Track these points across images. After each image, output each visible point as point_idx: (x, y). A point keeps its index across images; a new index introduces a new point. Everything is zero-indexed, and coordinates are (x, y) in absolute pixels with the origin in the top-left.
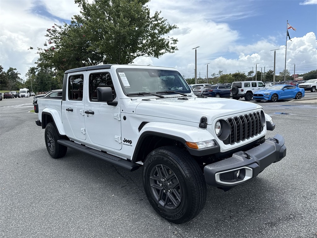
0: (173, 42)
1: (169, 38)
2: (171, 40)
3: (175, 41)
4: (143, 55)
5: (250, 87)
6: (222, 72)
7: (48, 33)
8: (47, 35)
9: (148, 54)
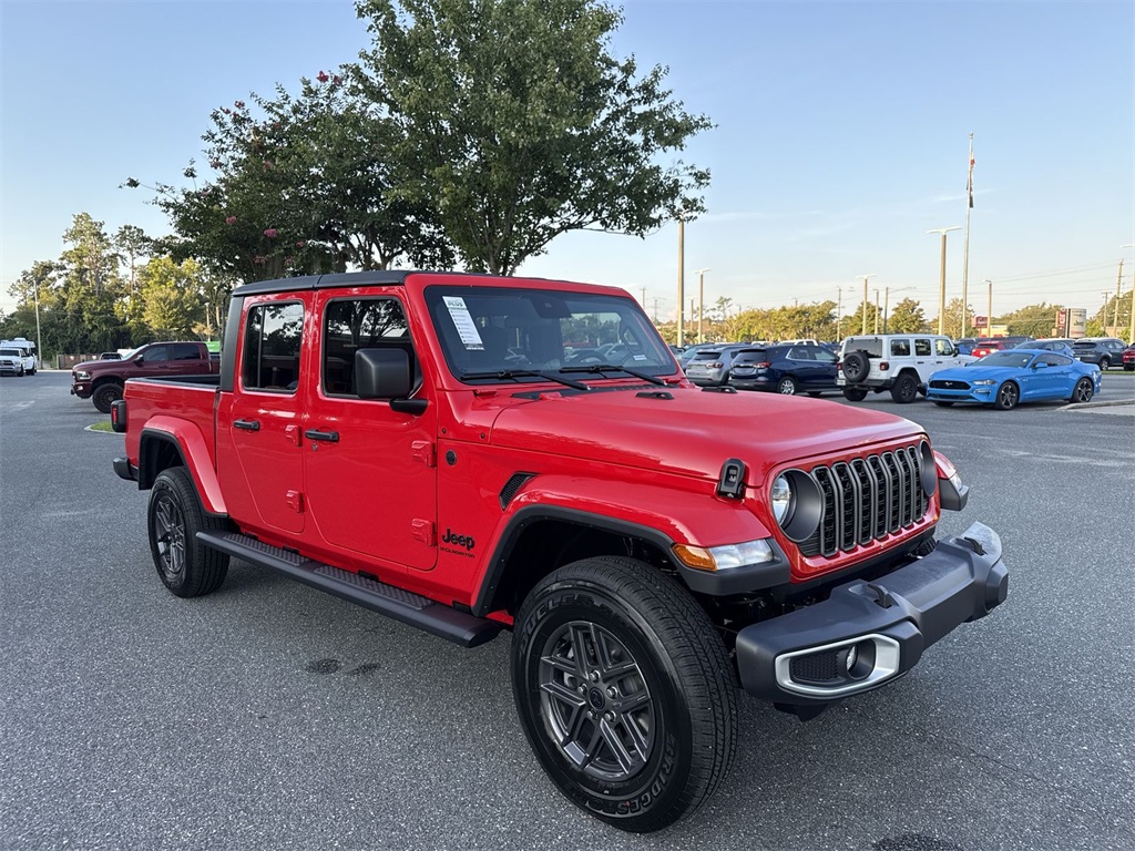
0: (692, 180)
1: (681, 167)
2: (687, 172)
3: (701, 177)
4: (579, 225)
5: (909, 354)
6: (730, 303)
7: (215, 129)
8: (210, 137)
9: (603, 223)
